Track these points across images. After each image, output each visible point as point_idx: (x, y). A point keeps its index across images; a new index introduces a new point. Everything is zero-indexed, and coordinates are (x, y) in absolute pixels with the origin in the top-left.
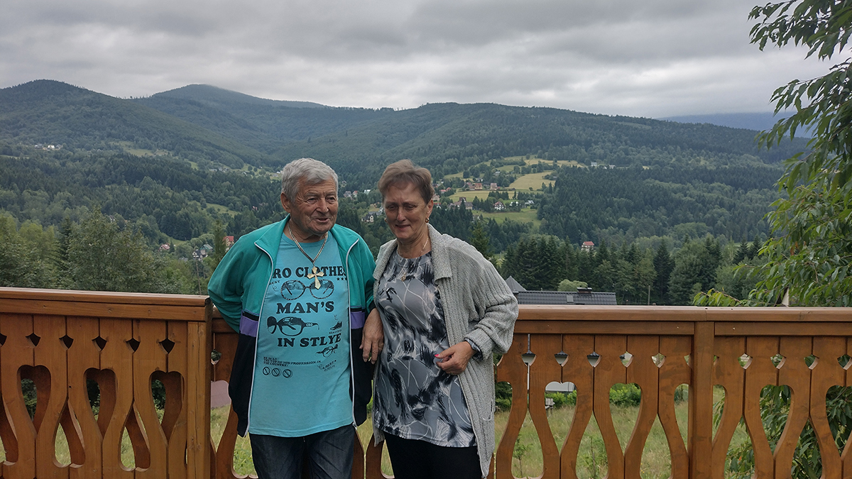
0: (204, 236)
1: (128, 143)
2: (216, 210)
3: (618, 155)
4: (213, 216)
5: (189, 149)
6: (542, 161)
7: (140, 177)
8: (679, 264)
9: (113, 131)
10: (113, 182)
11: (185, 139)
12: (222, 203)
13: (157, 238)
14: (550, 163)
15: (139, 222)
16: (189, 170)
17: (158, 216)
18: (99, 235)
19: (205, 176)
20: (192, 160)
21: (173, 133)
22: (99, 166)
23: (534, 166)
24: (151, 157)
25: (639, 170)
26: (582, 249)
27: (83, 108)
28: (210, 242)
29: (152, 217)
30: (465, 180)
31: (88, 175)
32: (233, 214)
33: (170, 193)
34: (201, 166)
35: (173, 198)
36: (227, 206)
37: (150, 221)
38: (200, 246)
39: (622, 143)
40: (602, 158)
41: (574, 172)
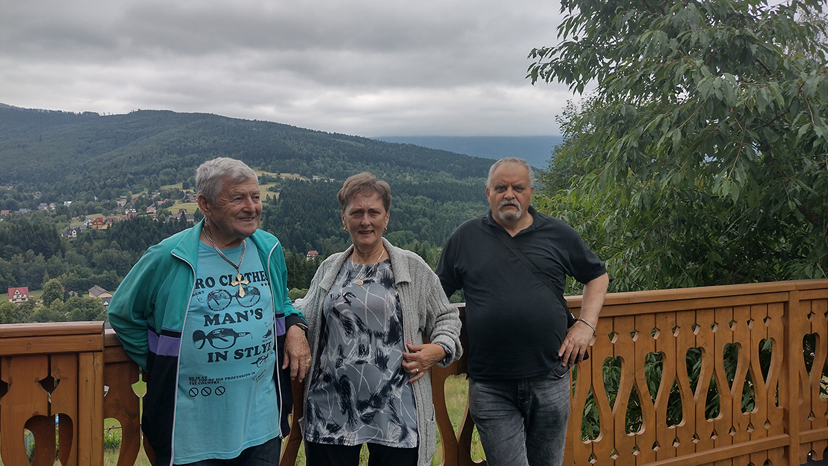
40: (323, 172)
41: (297, 185)
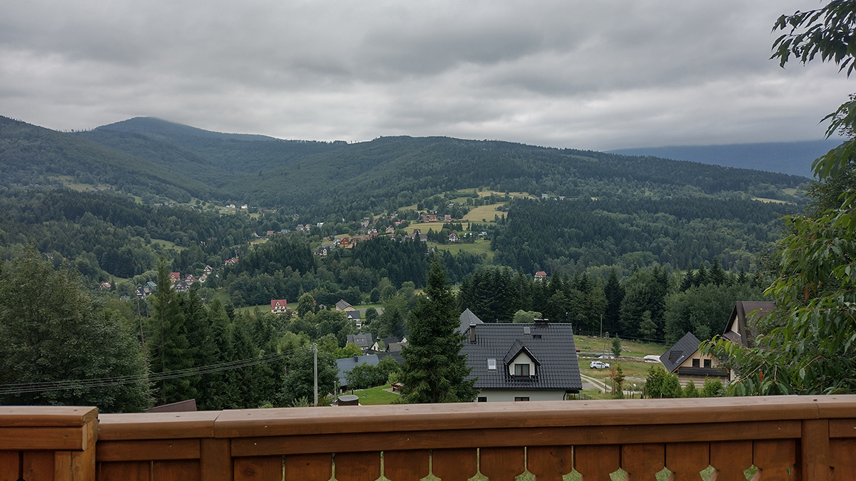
0: (147, 273)
1: (68, 178)
2: (161, 245)
3: (567, 187)
4: (157, 252)
5: (133, 183)
6: (494, 193)
7: (80, 212)
8: (629, 293)
9: (52, 165)
10: (52, 218)
11: (129, 172)
12: (168, 238)
13: (98, 276)
14: (503, 195)
15: (79, 259)
16: (133, 205)
17: (99, 253)
18: (33, 275)
19: (149, 211)
20: (135, 195)
21: (116, 166)
22: (37, 201)
23: (487, 198)
24: (92, 191)
25: (588, 201)
26: (535, 279)
27: (20, 141)
28: (154, 279)
29: (92, 254)
30: (419, 212)
31: (24, 212)
32: (179, 249)
33: (111, 229)
34: (145, 200)
35: (115, 234)
36: (173, 242)
37: (90, 258)
38: (143, 283)
39: (570, 175)
40: (552, 190)
41: (525, 204)
